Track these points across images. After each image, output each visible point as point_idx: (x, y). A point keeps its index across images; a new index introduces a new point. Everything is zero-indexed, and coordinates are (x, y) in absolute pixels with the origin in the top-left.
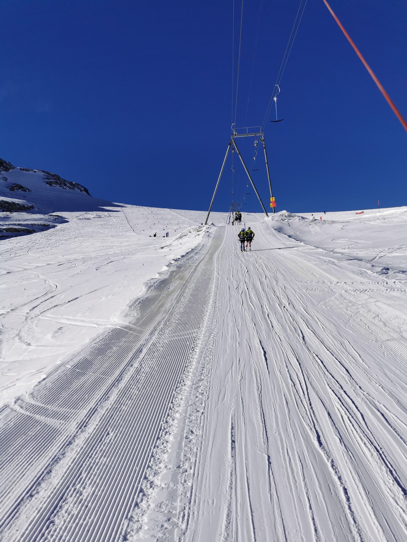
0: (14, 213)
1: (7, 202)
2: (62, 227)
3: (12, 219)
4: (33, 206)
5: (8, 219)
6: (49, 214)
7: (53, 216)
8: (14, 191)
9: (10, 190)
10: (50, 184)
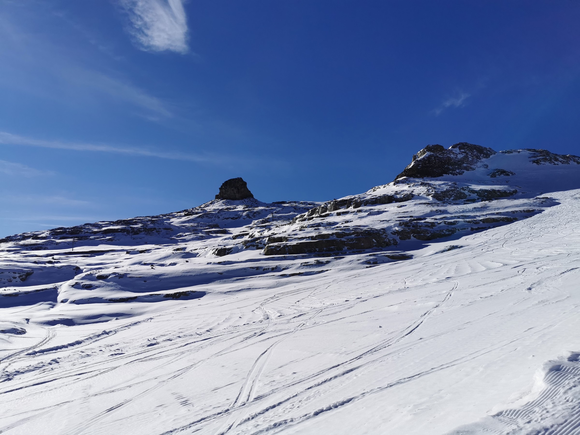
0: (493, 202)
1: (486, 191)
2: (551, 212)
3: (490, 208)
4: (517, 191)
5: (486, 208)
6: (535, 197)
7: (539, 198)
8: (496, 177)
9: (492, 177)
10: (537, 162)
